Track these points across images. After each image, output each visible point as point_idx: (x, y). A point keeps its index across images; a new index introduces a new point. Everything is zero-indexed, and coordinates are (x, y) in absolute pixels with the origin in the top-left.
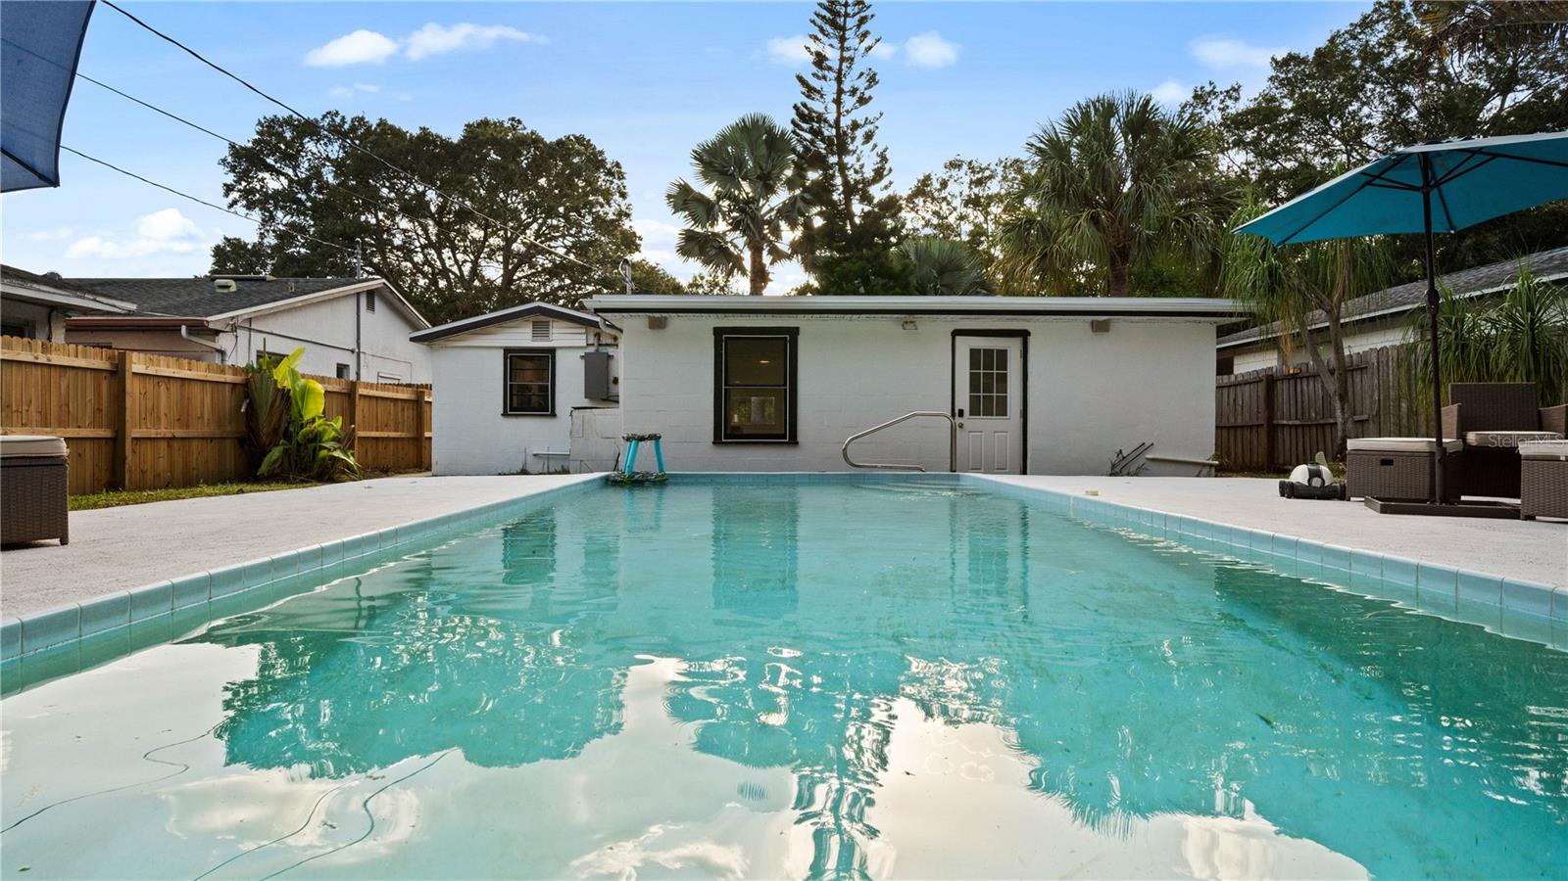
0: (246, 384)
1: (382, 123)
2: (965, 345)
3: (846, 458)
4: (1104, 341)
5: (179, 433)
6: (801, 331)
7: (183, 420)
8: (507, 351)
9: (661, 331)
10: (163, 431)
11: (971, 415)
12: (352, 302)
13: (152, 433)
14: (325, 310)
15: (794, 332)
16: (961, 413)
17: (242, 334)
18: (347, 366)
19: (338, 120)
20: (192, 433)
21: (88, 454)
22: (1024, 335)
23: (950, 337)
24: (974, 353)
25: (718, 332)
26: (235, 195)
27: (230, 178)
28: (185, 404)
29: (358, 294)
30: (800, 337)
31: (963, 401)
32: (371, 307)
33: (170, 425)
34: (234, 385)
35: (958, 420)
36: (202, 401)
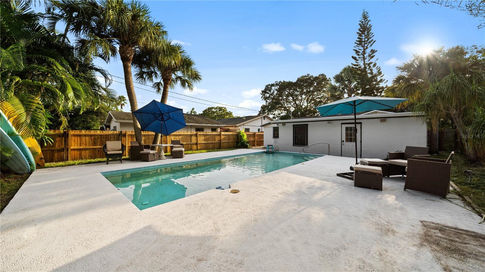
0: (237, 134)
1: (284, 81)
2: (344, 126)
3: (303, 150)
4: (384, 124)
5: (228, 141)
6: (309, 125)
7: (229, 140)
8: (273, 127)
9: (284, 126)
10: (226, 141)
11: (346, 142)
12: (261, 119)
13: (225, 141)
14: (256, 121)
15: (307, 125)
16: (343, 141)
17: (243, 126)
18: (260, 129)
19: (277, 82)
20: (230, 141)
21: (217, 144)
22: (361, 123)
23: (341, 125)
24: (347, 129)
25: (294, 125)
26: (263, 98)
27: (262, 96)
28: (229, 137)
29: (262, 117)
30: (308, 126)
31: (344, 138)
32: (264, 119)
33: (227, 140)
34: (236, 135)
35: (343, 143)
36: (232, 137)
